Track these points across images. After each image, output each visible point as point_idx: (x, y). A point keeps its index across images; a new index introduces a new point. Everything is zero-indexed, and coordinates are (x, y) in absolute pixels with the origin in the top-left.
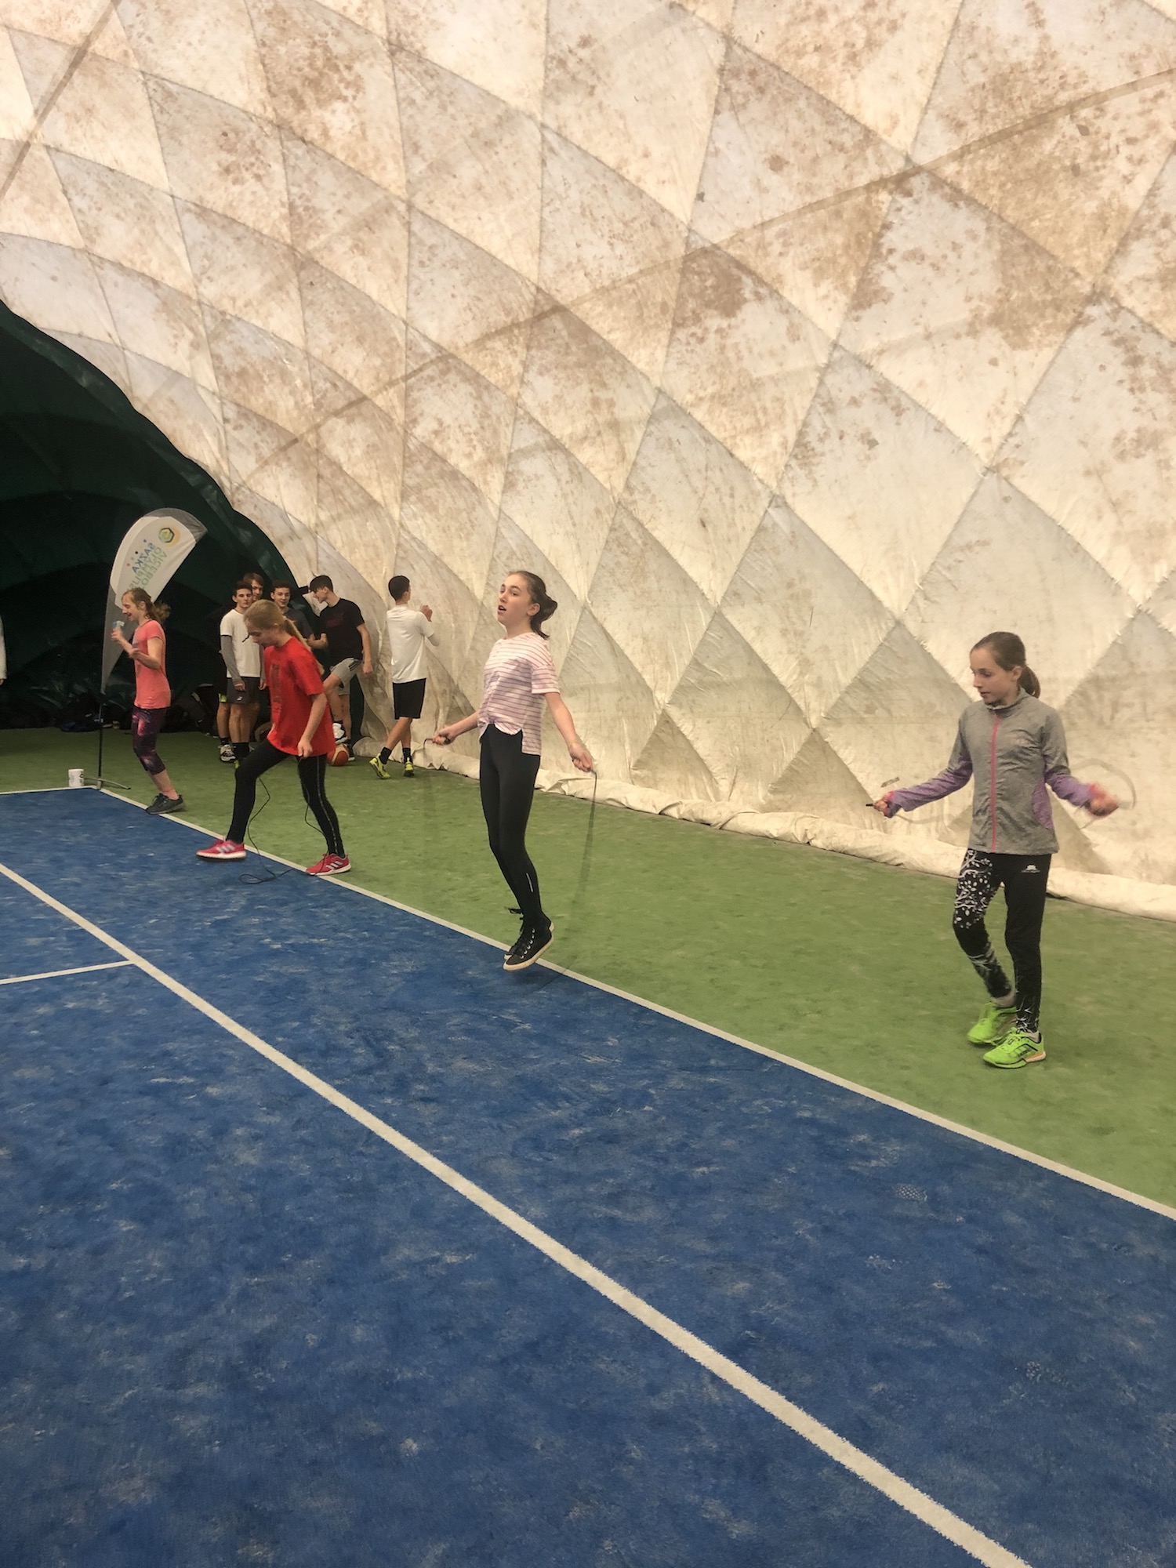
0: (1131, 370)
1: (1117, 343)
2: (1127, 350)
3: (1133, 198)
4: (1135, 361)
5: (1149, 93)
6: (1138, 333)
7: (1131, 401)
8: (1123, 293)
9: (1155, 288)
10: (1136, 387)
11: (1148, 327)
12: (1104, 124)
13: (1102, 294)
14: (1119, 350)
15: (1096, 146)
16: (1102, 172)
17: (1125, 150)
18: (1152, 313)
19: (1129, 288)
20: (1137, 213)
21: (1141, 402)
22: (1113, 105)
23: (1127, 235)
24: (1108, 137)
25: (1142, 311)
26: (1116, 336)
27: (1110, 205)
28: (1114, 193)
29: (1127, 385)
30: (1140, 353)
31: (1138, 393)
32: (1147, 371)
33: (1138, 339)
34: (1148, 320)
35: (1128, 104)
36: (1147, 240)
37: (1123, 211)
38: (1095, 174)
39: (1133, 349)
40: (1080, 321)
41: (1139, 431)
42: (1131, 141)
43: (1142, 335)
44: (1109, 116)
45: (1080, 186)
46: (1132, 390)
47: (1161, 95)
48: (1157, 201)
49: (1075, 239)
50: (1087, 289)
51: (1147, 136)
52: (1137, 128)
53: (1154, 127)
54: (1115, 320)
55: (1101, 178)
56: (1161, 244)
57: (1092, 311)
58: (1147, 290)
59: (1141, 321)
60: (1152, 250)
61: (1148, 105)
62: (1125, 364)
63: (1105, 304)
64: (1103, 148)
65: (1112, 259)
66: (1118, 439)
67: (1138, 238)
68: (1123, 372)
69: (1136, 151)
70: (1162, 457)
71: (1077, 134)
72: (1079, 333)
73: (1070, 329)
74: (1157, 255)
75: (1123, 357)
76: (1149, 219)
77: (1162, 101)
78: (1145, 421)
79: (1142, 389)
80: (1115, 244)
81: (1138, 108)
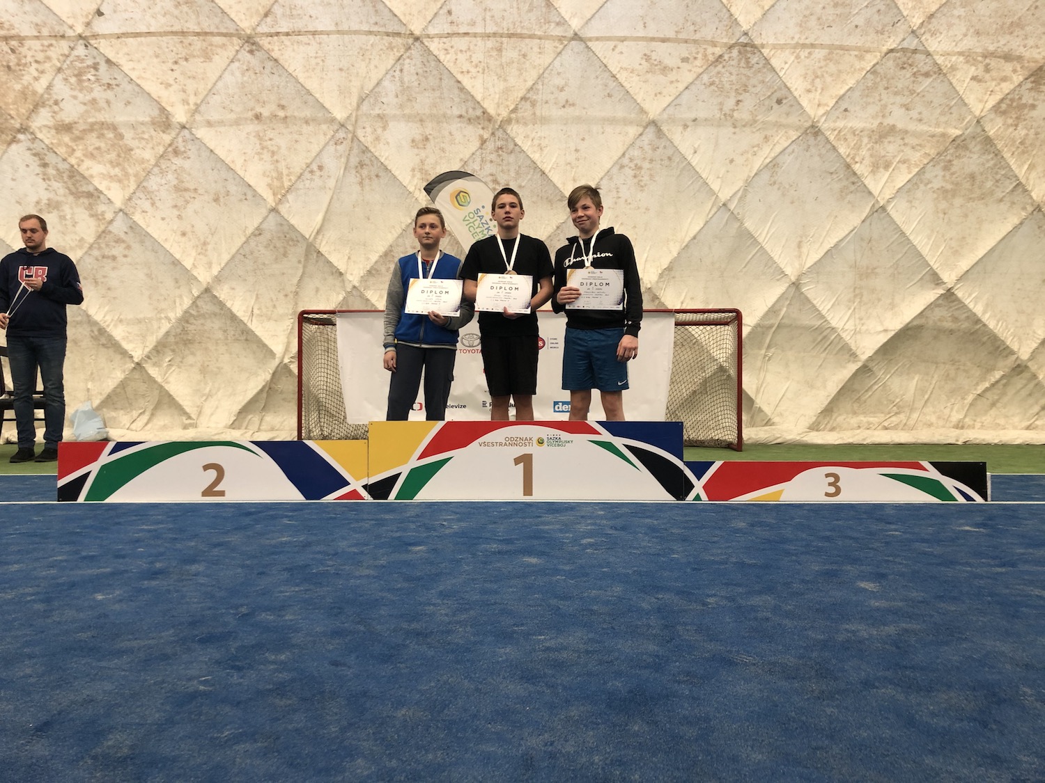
0: (42, 169)
1: (35, 155)
2: (40, 159)
3: (40, 87)
4: (45, 165)
5: (46, 43)
6: (46, 152)
7: (44, 185)
8: (37, 131)
9: (53, 132)
10: (46, 178)
11: (50, 149)
12: (23, 50)
13: (26, 129)
14: (36, 159)
15: (19, 60)
16: (23, 72)
17: (35, 65)
18: (52, 143)
19: (39, 128)
20: (42, 95)
21: (49, 186)
22: (28, 43)
23: (37, 105)
24: (25, 57)
25: (47, 141)
26: (34, 151)
27: (28, 88)
28: (30, 84)
29: (41, 176)
30: (47, 161)
31: (47, 181)
32: (51, 171)
33: (45, 155)
34: (50, 146)
35: (36, 45)
36: (48, 109)
37: (34, 93)
38: (19, 72)
39: (43, 159)
40: (14, 140)
41: (49, 200)
42: (37, 62)
43: (48, 153)
44: (26, 48)
45: (11, 76)
46: (44, 179)
47: (51, 45)
48: (52, 92)
49: (10, 101)
50: (18, 126)
51: (45, 62)
52: (40, 57)
53: (48, 58)
54: (33, 143)
55: (23, 75)
56: (54, 112)
57: (21, 136)
58: (49, 132)
59: (47, 146)
60: (50, 114)
61: (45, 48)
62: (39, 166)
63: (28, 135)
64: (23, 61)
65: (30, 114)
66: (38, 203)
67: (43, 107)
68: (39, 170)
69: (40, 67)
70: (62, 214)
71: (10, 51)
72: (14, 146)
73: (9, 144)
74: (53, 117)
75: (39, 162)
76: (48, 100)
77: (52, 48)
78: (52, 196)
79: (49, 179)
80: (32, 107)
81: (41, 48)
